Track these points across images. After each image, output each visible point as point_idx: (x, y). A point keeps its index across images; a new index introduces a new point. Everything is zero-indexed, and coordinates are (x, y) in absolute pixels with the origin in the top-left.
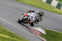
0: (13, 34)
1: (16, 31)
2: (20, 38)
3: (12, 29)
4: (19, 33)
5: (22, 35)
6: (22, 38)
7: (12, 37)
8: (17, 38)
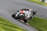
0: (3, 19)
1: (5, 17)
2: (8, 22)
3: (2, 15)
4: (7, 18)
5: (9, 19)
6: (9, 22)
7: (1, 21)
8: (5, 22)
